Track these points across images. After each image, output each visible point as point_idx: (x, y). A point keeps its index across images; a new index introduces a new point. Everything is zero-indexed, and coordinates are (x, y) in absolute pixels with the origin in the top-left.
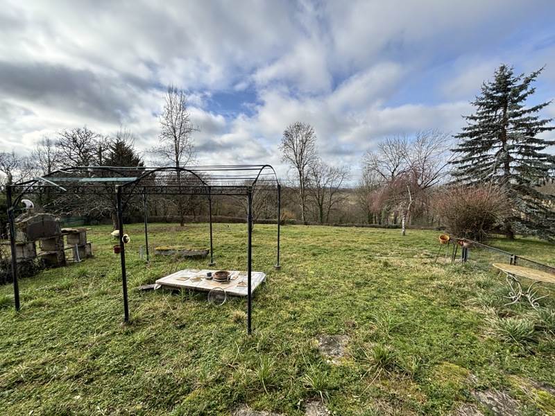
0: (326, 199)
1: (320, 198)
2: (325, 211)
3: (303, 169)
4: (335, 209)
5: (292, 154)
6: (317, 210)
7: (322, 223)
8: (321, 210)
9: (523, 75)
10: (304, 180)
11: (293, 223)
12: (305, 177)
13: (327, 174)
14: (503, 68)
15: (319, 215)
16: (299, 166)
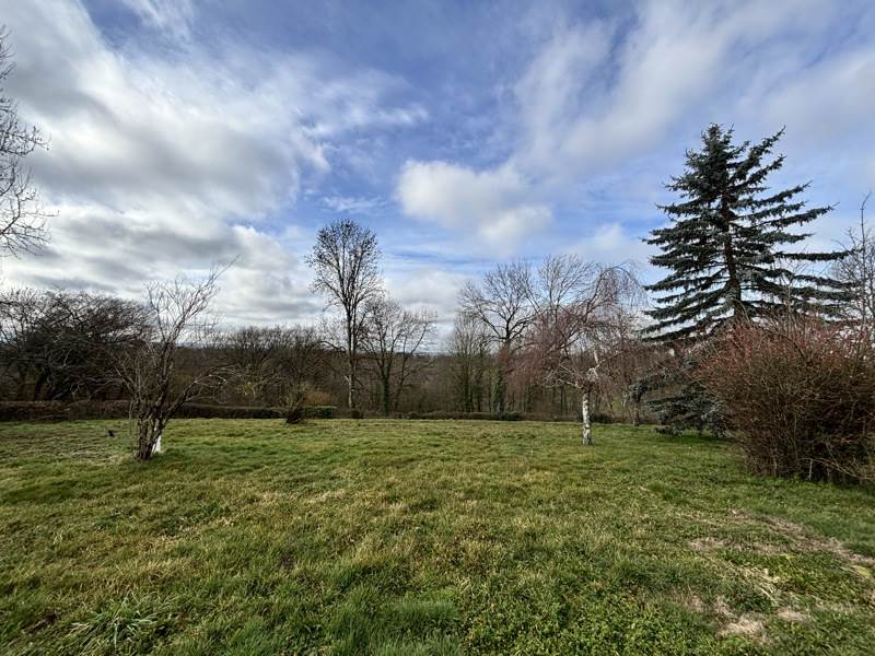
0: (396, 369)
1: (386, 365)
2: (393, 390)
3: (355, 306)
4: (410, 385)
5: (333, 278)
6: (378, 386)
7: (387, 413)
8: (387, 387)
9: (747, 143)
10: (356, 331)
11: (327, 415)
12: (357, 323)
13: (398, 322)
14: (714, 131)
15: (382, 397)
16: (348, 301)
